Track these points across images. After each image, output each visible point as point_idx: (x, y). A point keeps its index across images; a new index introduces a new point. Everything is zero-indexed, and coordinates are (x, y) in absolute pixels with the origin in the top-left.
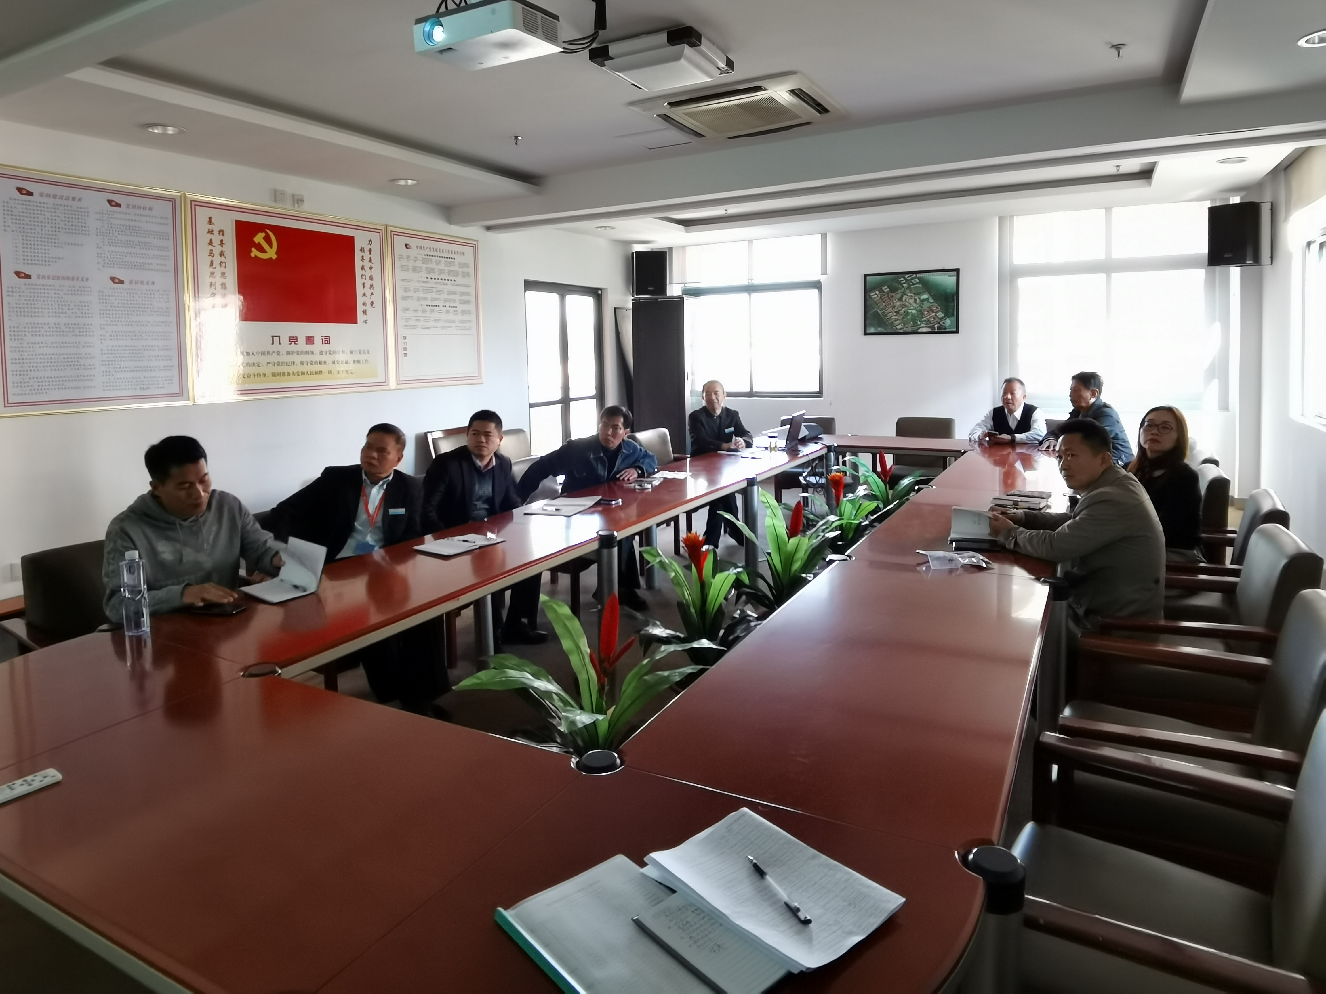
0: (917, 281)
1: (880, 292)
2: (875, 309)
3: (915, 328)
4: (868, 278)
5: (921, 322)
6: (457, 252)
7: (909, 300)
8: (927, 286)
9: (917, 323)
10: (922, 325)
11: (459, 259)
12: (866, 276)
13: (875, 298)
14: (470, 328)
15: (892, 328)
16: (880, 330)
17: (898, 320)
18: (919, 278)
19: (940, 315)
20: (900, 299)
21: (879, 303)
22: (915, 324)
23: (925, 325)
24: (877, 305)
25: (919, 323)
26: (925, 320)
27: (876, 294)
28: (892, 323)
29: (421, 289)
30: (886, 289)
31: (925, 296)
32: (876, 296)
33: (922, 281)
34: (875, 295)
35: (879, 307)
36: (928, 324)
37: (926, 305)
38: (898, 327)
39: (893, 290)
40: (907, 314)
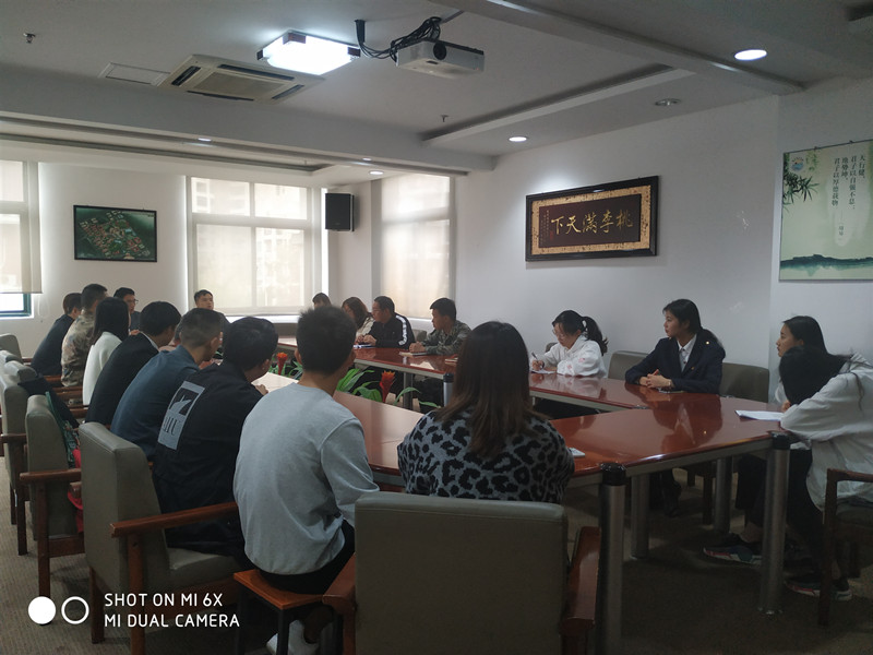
0: (123, 217)
1: (89, 223)
2: (85, 237)
3: (121, 256)
4: (78, 209)
5: (126, 250)
7: (115, 232)
8: (131, 222)
10: (126, 253)
12: (75, 207)
13: (85, 227)
15: (101, 254)
16: (90, 255)
17: (106, 248)
19: (142, 246)
20: (108, 231)
21: (89, 232)
22: (121, 252)
23: (129, 254)
24: (87, 233)
25: (124, 251)
26: (128, 249)
28: (101, 249)
30: (94, 220)
31: (129, 230)
33: (126, 217)
34: (84, 225)
35: (88, 235)
36: (132, 252)
37: (130, 237)
38: (106, 254)
39: (101, 222)
40: (114, 244)
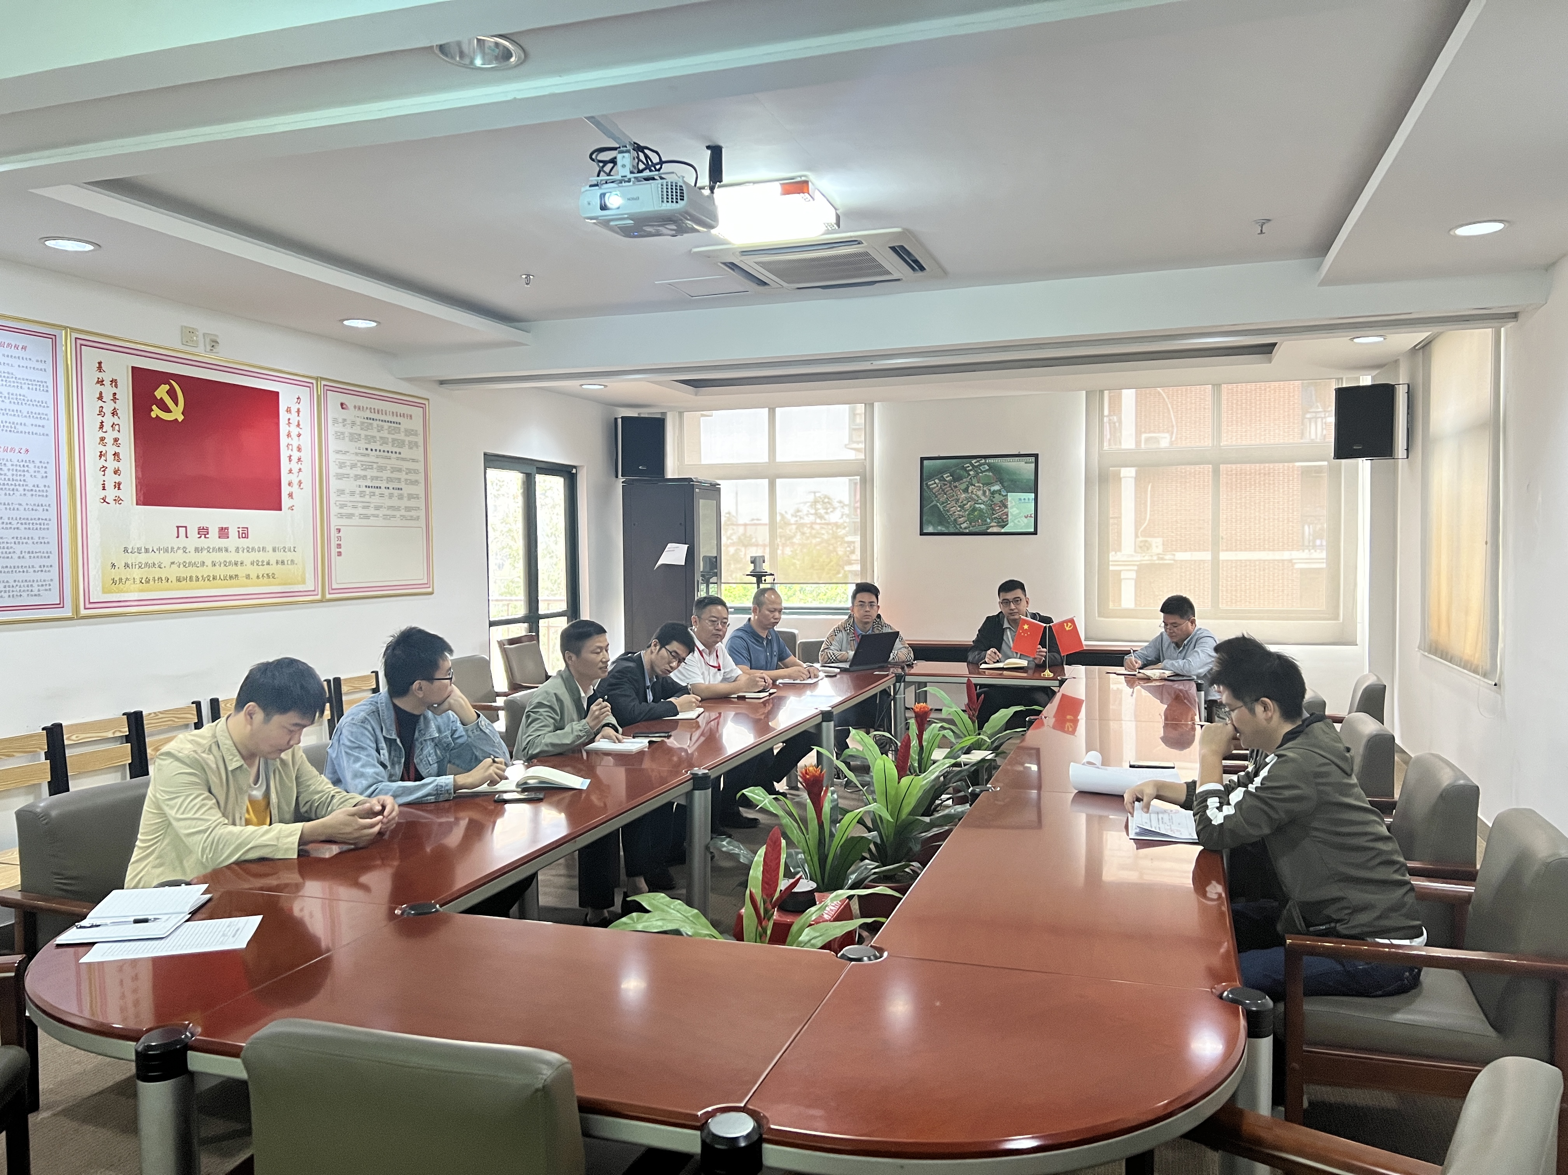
0: (987, 468)
1: (940, 480)
2: (934, 502)
3: (984, 527)
4: (925, 462)
5: (992, 520)
6: (404, 414)
7: (977, 491)
8: (999, 475)
9: (986, 521)
10: (993, 524)
11: (405, 424)
12: (922, 459)
13: (935, 488)
14: (418, 518)
15: (955, 526)
16: (940, 529)
17: (963, 516)
18: (988, 465)
20: (966, 490)
21: (940, 494)
22: (984, 522)
23: (996, 524)
24: (936, 497)
25: (988, 521)
26: (995, 518)
27: (935, 483)
28: (955, 520)
29: (359, 464)
30: (947, 477)
31: (996, 487)
32: (935, 485)
33: (992, 468)
35: (939, 500)
36: (1000, 522)
37: (998, 498)
38: (963, 526)
39: (957, 478)
40: (974, 509)
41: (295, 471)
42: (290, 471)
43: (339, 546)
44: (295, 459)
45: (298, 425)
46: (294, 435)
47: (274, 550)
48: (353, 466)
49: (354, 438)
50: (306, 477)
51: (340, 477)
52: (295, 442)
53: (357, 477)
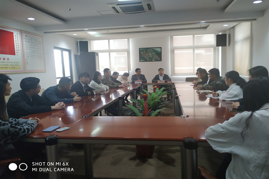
41: (18, 48)
42: (17, 48)
43: (27, 62)
44: (17, 45)
45: (18, 39)
46: (17, 41)
47: (14, 63)
48: (29, 47)
49: (29, 42)
50: (20, 49)
51: (26, 49)
52: (17, 42)
53: (30, 50)
